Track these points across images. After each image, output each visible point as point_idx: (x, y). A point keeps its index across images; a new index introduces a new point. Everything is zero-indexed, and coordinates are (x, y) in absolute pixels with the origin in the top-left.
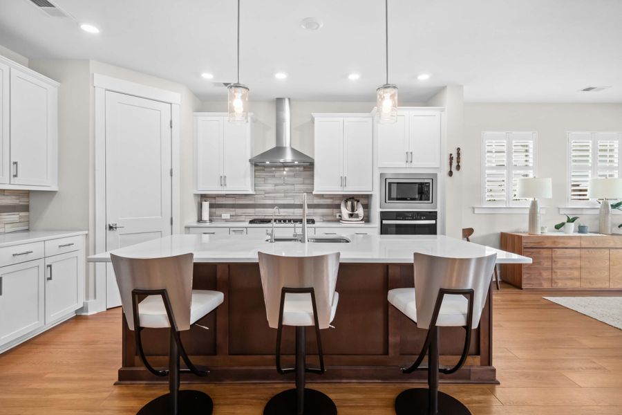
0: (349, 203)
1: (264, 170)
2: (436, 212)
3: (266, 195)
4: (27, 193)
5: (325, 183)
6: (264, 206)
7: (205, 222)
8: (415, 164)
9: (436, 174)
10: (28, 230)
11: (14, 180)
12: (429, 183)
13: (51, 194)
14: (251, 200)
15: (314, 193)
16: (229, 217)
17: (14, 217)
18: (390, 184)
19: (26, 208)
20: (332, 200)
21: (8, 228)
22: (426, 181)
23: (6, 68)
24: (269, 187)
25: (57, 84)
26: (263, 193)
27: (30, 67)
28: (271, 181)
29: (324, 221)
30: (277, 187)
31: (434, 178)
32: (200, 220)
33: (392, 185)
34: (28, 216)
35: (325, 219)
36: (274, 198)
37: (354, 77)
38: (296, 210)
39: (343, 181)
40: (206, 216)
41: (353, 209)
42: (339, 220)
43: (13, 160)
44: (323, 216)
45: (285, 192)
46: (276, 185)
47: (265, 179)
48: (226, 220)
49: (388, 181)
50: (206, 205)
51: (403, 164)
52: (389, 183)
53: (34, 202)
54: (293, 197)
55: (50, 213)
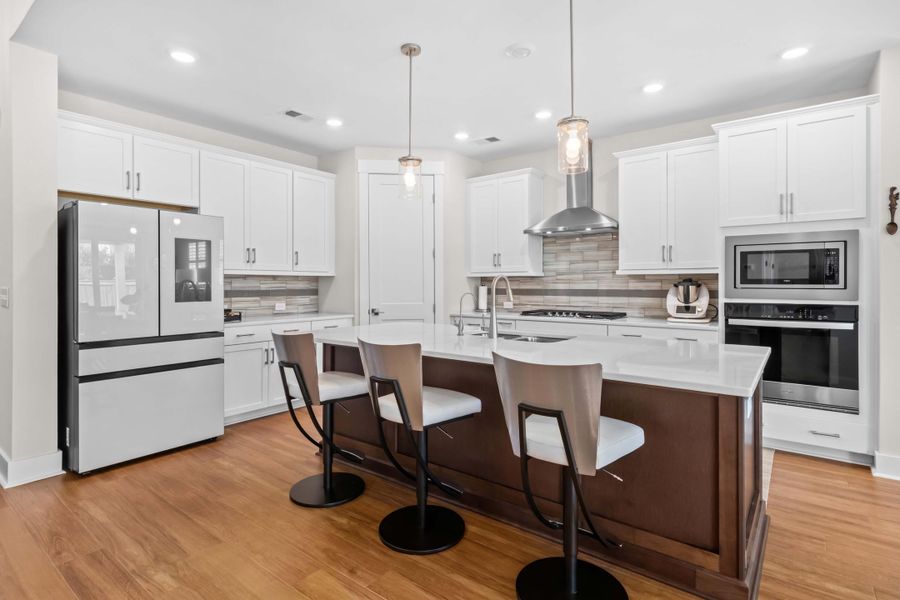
0: (681, 288)
1: (555, 242)
2: (856, 307)
3: (559, 277)
4: (316, 279)
5: (636, 258)
6: (555, 292)
7: (481, 311)
8: (800, 214)
9: (856, 233)
10: (317, 312)
11: (296, 268)
12: (837, 250)
13: (330, 279)
14: (539, 284)
15: (618, 272)
16: (511, 307)
17: (306, 300)
18: (744, 255)
19: (315, 292)
20: (659, 284)
21: (301, 309)
22: (828, 246)
23: (290, 172)
24: (562, 266)
25: (334, 176)
26: (554, 274)
27: (320, 168)
28: (564, 257)
29: (646, 317)
30: (573, 266)
31: (850, 239)
32: (477, 309)
33: (749, 256)
34: (317, 299)
35: (647, 313)
36: (569, 281)
37: (653, 88)
38: (600, 298)
39: (667, 253)
40: (483, 305)
41: (687, 299)
42: (666, 317)
43: (295, 250)
44: (644, 308)
45: (585, 272)
46: (571, 263)
47: (556, 255)
48: (509, 311)
49: (739, 250)
50: (483, 290)
51: (775, 217)
52: (742, 253)
53: (322, 288)
54: (598, 280)
55: (331, 297)
